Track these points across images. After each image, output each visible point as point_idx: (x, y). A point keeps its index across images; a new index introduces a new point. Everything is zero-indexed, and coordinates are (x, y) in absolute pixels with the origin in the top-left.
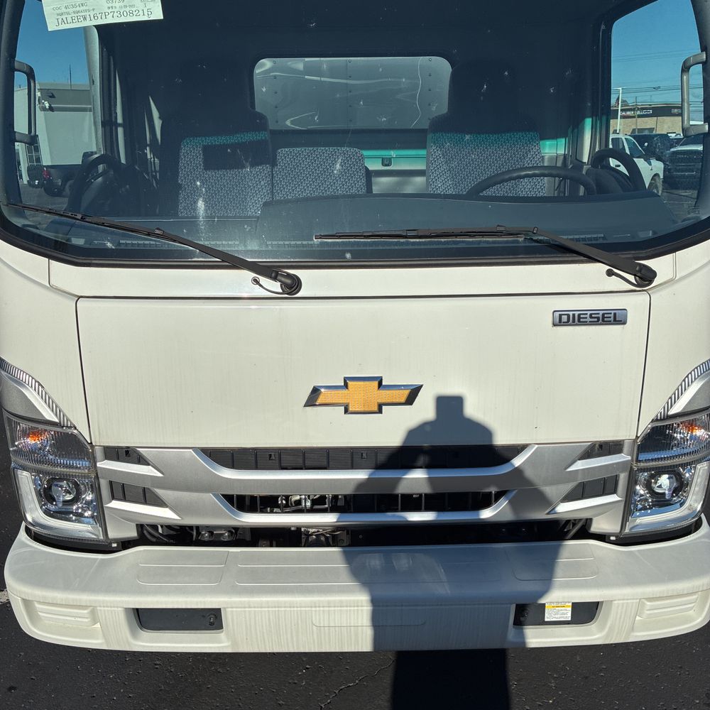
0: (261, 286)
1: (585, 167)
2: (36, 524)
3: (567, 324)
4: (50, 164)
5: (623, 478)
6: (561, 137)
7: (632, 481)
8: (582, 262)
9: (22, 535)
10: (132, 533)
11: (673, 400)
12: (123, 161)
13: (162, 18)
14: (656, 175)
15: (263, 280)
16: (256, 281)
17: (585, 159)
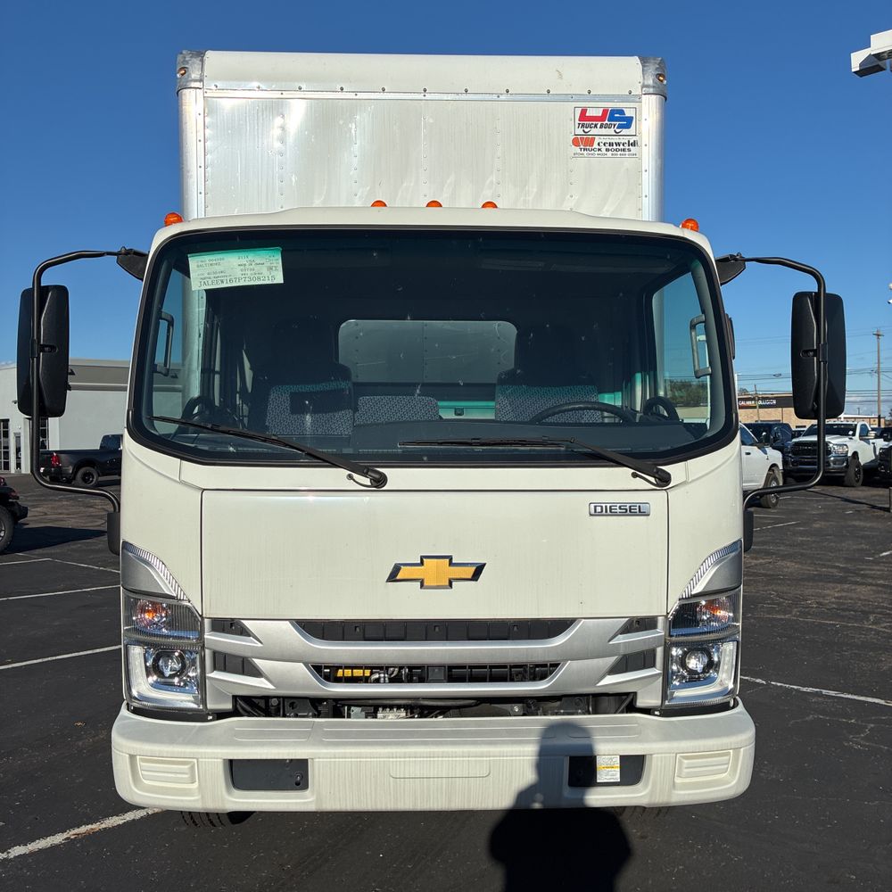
0: (354, 480)
1: (638, 415)
2: (142, 698)
3: (600, 514)
4: (58, 449)
5: (660, 651)
6: (618, 391)
7: (667, 656)
8: (612, 466)
9: (124, 712)
10: (229, 706)
11: (693, 581)
12: (217, 403)
13: (282, 282)
14: (774, 465)
15: (356, 476)
16: (350, 477)
17: (638, 408)
